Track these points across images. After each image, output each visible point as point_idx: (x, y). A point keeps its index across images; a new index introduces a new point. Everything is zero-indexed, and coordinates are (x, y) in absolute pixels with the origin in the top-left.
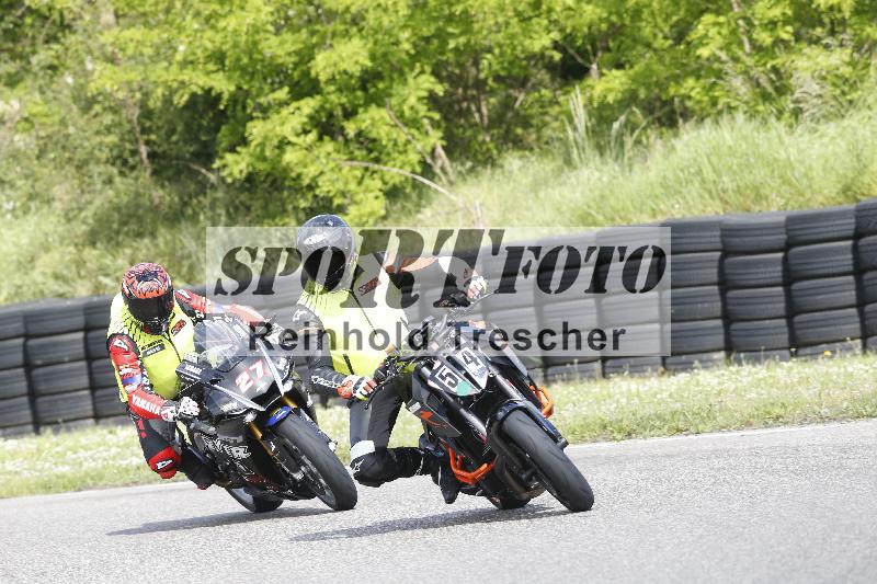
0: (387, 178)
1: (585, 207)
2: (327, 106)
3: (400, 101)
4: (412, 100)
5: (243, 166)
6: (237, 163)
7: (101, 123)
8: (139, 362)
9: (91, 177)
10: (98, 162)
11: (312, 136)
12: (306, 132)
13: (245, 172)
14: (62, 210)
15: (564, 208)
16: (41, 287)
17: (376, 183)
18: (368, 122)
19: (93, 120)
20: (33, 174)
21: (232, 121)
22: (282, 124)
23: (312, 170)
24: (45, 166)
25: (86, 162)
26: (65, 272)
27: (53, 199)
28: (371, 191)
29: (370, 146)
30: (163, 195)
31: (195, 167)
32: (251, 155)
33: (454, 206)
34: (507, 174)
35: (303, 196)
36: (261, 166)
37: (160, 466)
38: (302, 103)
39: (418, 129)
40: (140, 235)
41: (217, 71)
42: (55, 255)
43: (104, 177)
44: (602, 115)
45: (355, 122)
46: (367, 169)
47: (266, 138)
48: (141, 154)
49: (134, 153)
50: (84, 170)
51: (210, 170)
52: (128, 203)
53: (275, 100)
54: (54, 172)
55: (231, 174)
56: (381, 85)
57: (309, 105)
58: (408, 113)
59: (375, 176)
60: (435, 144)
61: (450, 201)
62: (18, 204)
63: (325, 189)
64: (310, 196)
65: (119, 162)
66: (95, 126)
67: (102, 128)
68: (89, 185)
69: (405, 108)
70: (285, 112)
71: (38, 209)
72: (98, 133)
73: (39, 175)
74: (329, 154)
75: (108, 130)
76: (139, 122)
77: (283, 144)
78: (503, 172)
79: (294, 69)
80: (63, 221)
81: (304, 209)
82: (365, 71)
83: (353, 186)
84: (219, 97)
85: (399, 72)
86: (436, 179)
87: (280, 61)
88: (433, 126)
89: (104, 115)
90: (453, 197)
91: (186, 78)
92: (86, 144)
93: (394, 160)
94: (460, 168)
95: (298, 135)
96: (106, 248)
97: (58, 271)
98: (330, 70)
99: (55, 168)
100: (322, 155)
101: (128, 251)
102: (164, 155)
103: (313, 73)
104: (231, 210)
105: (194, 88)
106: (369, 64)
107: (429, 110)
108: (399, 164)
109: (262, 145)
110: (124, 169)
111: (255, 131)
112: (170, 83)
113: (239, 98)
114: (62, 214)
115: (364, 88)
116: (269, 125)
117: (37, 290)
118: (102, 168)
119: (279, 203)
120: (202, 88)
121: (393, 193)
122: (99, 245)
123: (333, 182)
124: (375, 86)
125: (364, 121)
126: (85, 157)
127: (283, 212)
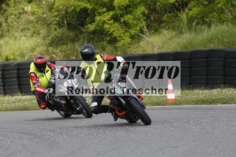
0: (131, 33)
1: (186, 44)
2: (116, 14)
3: (136, 13)
4: (139, 13)
5: (93, 28)
7: (54, 14)
8: (37, 79)
9: (51, 28)
10: (53, 24)
11: (112, 21)
13: (94, 29)
14: (43, 36)
15: (180, 44)
17: (128, 34)
18: (127, 18)
20: (35, 26)
21: (90, 16)
22: (104, 17)
23: (112, 30)
24: (38, 25)
25: (50, 24)
27: (40, 34)
28: (127, 36)
29: (126, 24)
30: (72, 34)
31: (79, 27)
32: (96, 25)
33: (149, 42)
35: (108, 37)
36: (98, 28)
37: (42, 107)
39: (140, 21)
40: (63, 44)
41: (88, 3)
42: (41, 48)
43: (54, 29)
44: (191, 20)
45: (124, 18)
46: (126, 30)
47: (100, 21)
49: (63, 23)
50: (49, 26)
51: (84, 28)
52: (61, 36)
53: (102, 11)
54: (41, 27)
55: (90, 30)
56: (130, 9)
57: (111, 13)
58: (137, 17)
59: (128, 32)
60: (144, 25)
61: (148, 40)
62: (30, 34)
63: (115, 35)
64: (110, 37)
65: (58, 25)
66: (53, 15)
68: (50, 30)
69: (137, 15)
70: (105, 14)
71: (36, 36)
72: (53, 17)
73: (36, 27)
75: (56, 16)
76: (65, 15)
77: (104, 22)
78: (162, 34)
79: (108, 3)
80: (43, 39)
81: (108, 40)
82: (127, 5)
83: (122, 35)
84: (88, 10)
85: (136, 6)
86: (144, 34)
87: (104, 1)
88: (144, 21)
89: (55, 12)
90: (148, 39)
91: (80, 4)
92: (50, 20)
94: (150, 32)
95: (109, 21)
97: (41, 52)
98: (118, 5)
99: (41, 25)
100: (115, 26)
101: (60, 48)
102: (71, 24)
103: (114, 5)
104: (89, 39)
105: (82, 7)
106: (128, 3)
107: (143, 16)
108: (134, 30)
109: (99, 22)
110: (59, 27)
111: (97, 19)
112: (75, 5)
113: (94, 10)
115: (125, 9)
116: (101, 17)
118: (54, 26)
120: (84, 7)
121: (132, 37)
122: (53, 46)
123: (117, 33)
124: (128, 9)
125: (126, 18)
127: (103, 40)
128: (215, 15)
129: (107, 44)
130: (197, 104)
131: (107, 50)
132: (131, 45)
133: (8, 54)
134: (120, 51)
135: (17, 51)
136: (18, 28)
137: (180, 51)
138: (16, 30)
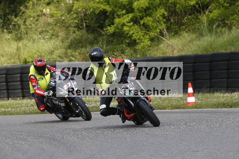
0: (151, 36)
1: (206, 47)
2: (136, 16)
3: (155, 15)
4: (158, 15)
5: (112, 30)
6: (111, 29)
9: (70, 31)
10: (72, 27)
11: (132, 23)
12: (130, 22)
13: (113, 32)
14: (61, 39)
15: (201, 47)
16: (55, 59)
17: (148, 37)
18: (147, 21)
19: (71, 16)
20: (53, 29)
21: (109, 18)
22: (124, 20)
23: (131, 32)
24: (56, 27)
25: (68, 27)
26: (62, 55)
27: (59, 36)
28: (146, 39)
29: (146, 27)
30: (91, 37)
31: (98, 29)
32: (115, 27)
33: (169, 44)
34: (183, 37)
36: (117, 30)
37: (41, 109)
38: (129, 15)
39: (159, 23)
40: (82, 47)
41: (107, 5)
42: (59, 51)
43: (73, 31)
44: (211, 22)
45: (143, 21)
46: (145, 33)
47: (119, 23)
48: (83, 25)
49: (82, 25)
50: (68, 29)
51: (103, 31)
52: (79, 38)
53: (122, 13)
54: (59, 29)
55: (109, 32)
56: (150, 11)
57: (131, 15)
58: (157, 19)
59: (148, 35)
60: (164, 27)
61: (168, 43)
62: (49, 37)
63: (134, 38)
64: (129, 39)
65: (77, 27)
66: (72, 17)
67: (73, 18)
68: (69, 33)
69: (156, 17)
70: (125, 16)
71: (54, 38)
72: (72, 19)
73: (55, 30)
74: (136, 28)
75: (75, 19)
76: (84, 17)
77: (124, 25)
78: (182, 36)
79: (127, 5)
80: (61, 42)
81: (127, 43)
82: (147, 7)
83: (142, 37)
84: (107, 12)
85: (156, 8)
86: (164, 37)
87: (124, 3)
88: (164, 23)
89: (74, 15)
90: (168, 42)
91: (99, 6)
92: (69, 22)
93: (153, 31)
94: (170, 34)
95: (128, 23)
96: (73, 50)
97: (60, 55)
98: (138, 7)
100: (134, 29)
101: (79, 51)
102: (89, 26)
103: (133, 7)
104: (108, 42)
105: (101, 9)
106: (148, 5)
107: (163, 19)
109: (118, 25)
110: (78, 29)
111: (116, 21)
112: (94, 7)
113: (113, 13)
114: (61, 40)
115: (145, 12)
116: (120, 20)
117: (54, 60)
118: (73, 29)
119: (121, 41)
120: (103, 9)
121: (152, 40)
122: (71, 49)
123: (137, 36)
124: (148, 11)
125: (145, 20)
126: (68, 25)
127: (122, 43)
128: (236, 17)
129: (126, 46)
130: (218, 107)
131: (126, 53)
132: (151, 48)
133: (26, 57)
134: (140, 54)
135: (35, 53)
136: (37, 30)
137: (200, 53)
138: (35, 33)
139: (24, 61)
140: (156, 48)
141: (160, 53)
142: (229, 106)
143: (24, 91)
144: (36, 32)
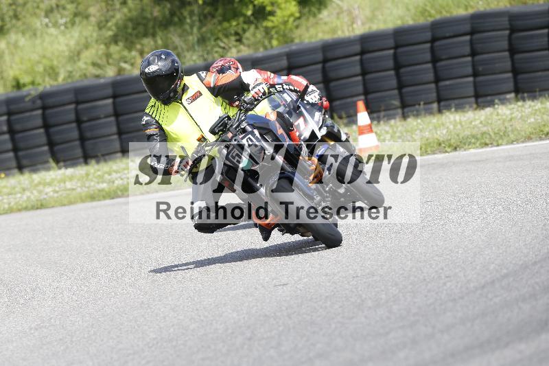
1: (424, 6)
14: (96, 22)
16: (85, 71)
26: (99, 62)
27: (90, 16)
33: (341, 9)
40: (145, 35)
42: (93, 51)
52: (137, 15)
62: (68, 19)
64: (251, 7)
68: (112, 6)
71: (80, 22)
80: (97, 29)
96: (124, 46)
97: (95, 61)
101: (138, 47)
114: (96, 24)
117: (82, 74)
119: (232, 12)
122: (119, 43)
129: (245, 23)
131: (247, 39)
133: (17, 73)
134: (277, 39)
135: (39, 62)
136: (38, 7)
137: (411, 22)
138: (35, 13)
139: (14, 83)
140: (312, 20)
141: (324, 32)
142: (450, 146)
143: (20, 153)
144: (37, 11)
